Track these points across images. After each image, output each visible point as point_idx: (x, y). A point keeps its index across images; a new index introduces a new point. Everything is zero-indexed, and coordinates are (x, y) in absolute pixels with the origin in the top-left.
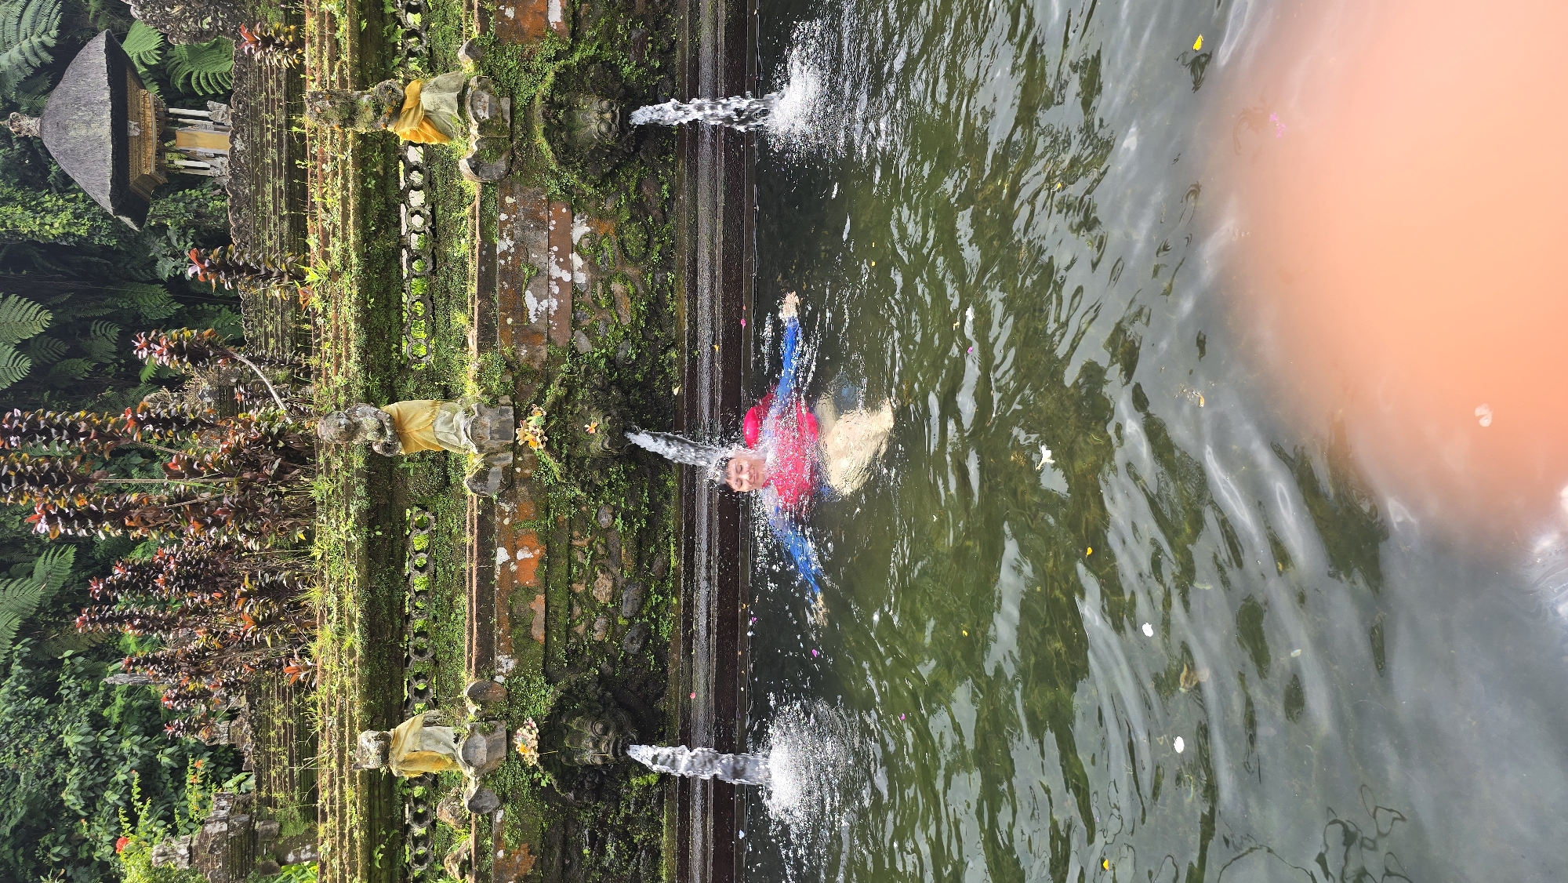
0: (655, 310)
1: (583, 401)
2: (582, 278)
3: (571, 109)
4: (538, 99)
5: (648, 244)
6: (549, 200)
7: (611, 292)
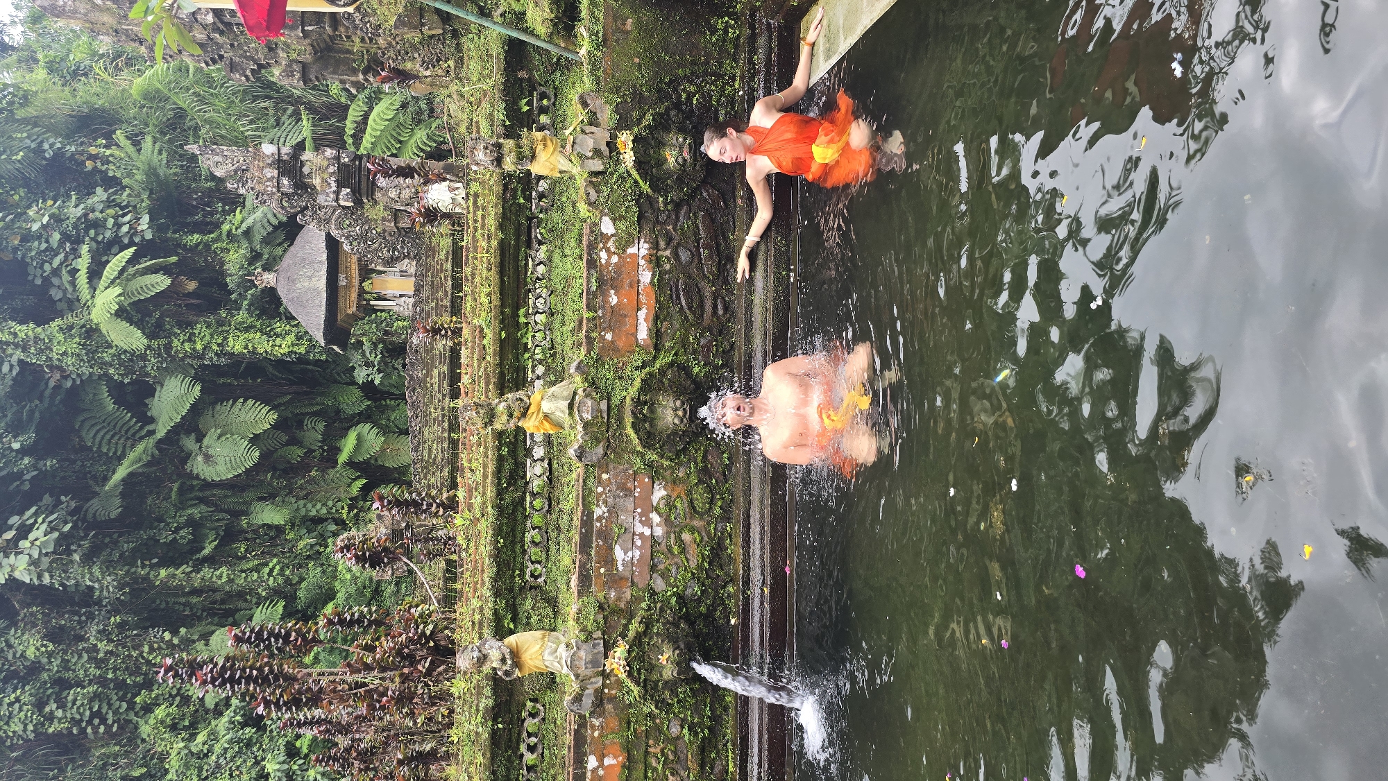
0: (717, 553)
1: (658, 634)
2: (659, 532)
3: (653, 404)
4: (628, 399)
5: (712, 502)
6: (635, 473)
7: (682, 541)
